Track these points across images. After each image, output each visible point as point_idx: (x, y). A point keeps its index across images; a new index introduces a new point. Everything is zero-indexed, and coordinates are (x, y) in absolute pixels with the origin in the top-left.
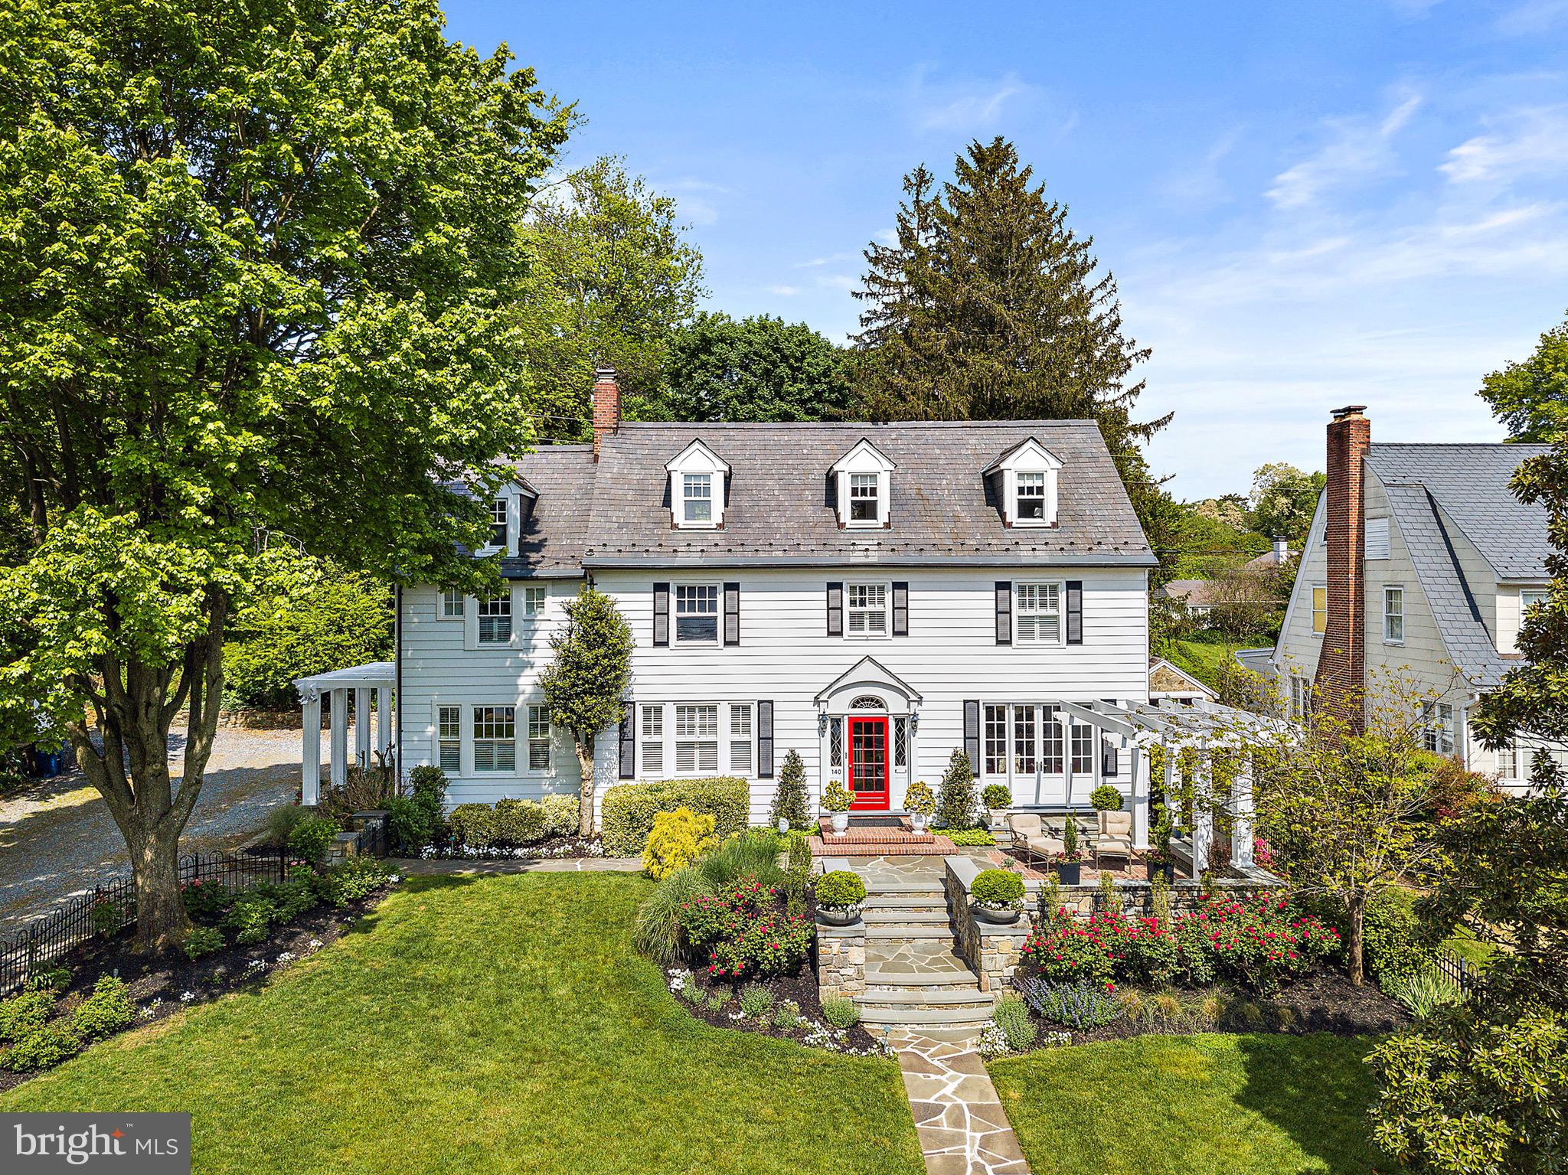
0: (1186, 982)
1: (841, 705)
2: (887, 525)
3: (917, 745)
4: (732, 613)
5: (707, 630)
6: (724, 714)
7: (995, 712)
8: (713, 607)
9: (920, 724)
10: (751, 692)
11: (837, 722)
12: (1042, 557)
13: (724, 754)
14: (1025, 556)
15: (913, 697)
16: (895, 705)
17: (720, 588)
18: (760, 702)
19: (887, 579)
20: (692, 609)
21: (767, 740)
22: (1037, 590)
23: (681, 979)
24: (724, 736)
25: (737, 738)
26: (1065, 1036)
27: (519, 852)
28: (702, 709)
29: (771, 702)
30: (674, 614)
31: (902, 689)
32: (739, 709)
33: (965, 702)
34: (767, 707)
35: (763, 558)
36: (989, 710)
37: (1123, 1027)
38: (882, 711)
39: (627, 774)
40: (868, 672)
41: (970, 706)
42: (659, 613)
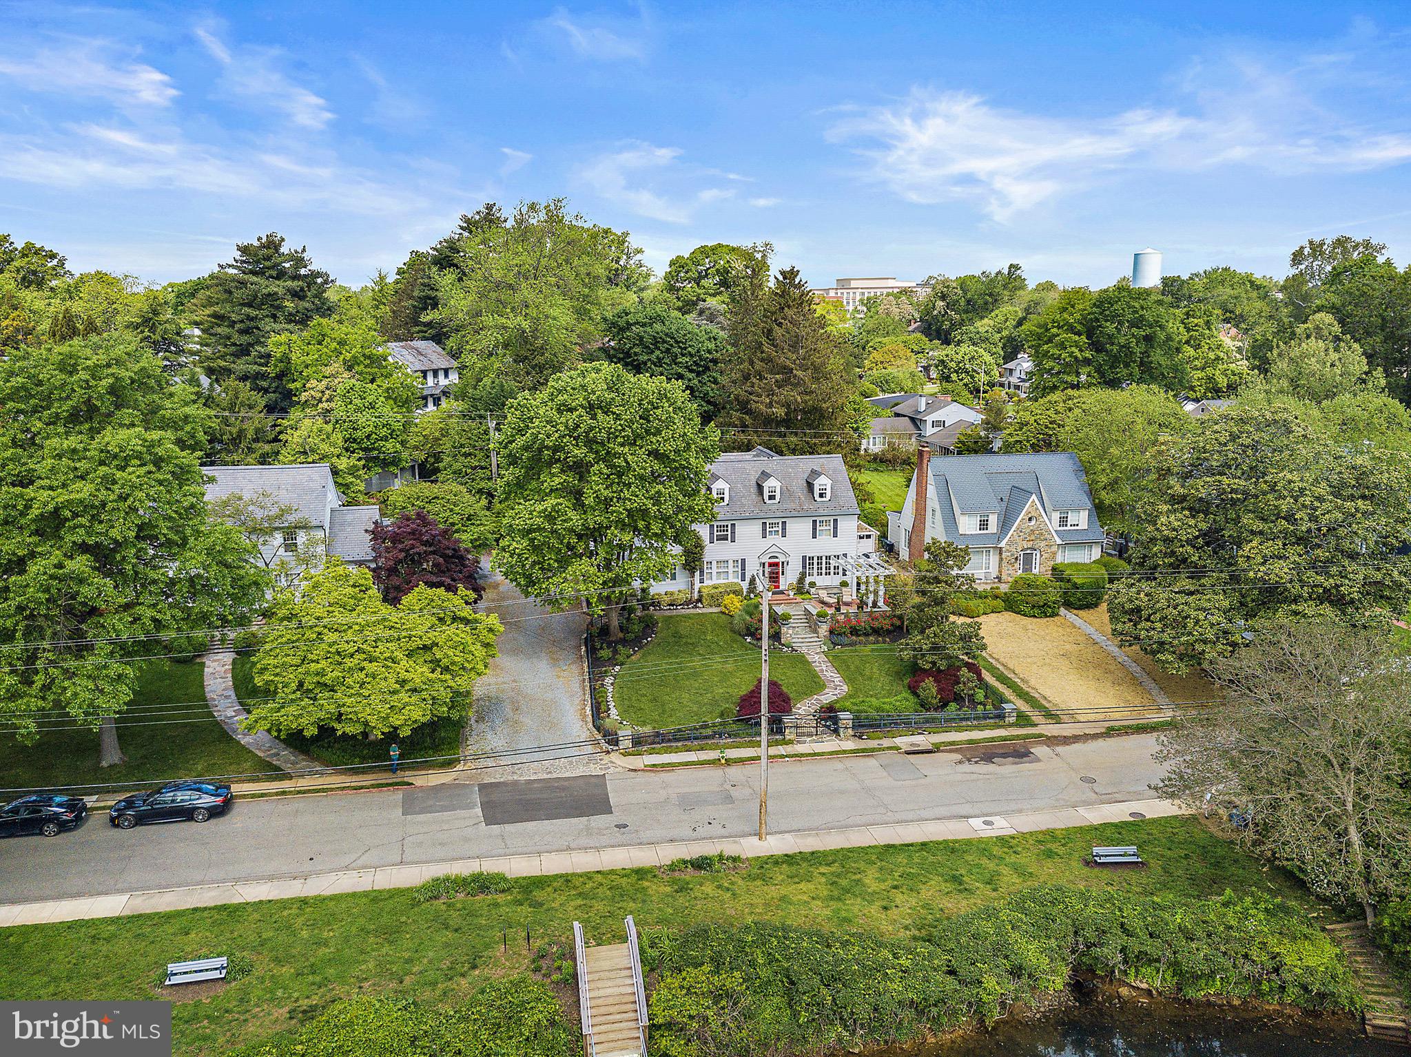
0: (867, 635)
1: (766, 560)
2: (779, 503)
3: (788, 569)
4: (733, 533)
5: (725, 538)
6: (731, 563)
8: (728, 531)
9: (789, 564)
10: (739, 557)
11: (765, 564)
12: (826, 512)
13: (731, 575)
14: (821, 512)
15: (787, 556)
16: (781, 559)
17: (730, 525)
18: (741, 559)
19: (780, 521)
20: (721, 532)
21: (743, 569)
22: (825, 521)
23: (749, 639)
24: (731, 569)
25: (735, 570)
26: (839, 647)
28: (725, 562)
29: (745, 559)
30: (715, 533)
31: (785, 553)
32: (736, 561)
33: (803, 556)
34: (743, 561)
35: (743, 516)
36: (810, 558)
37: (851, 645)
38: (778, 560)
39: (702, 581)
40: (774, 549)
41: (804, 558)
42: (712, 533)
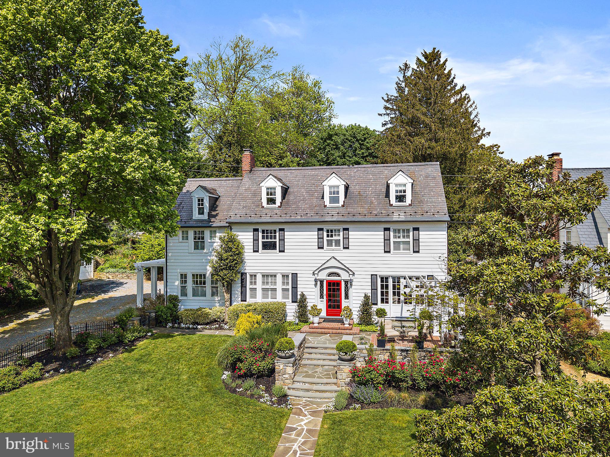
0: (415, 388)
1: (323, 276)
2: (343, 206)
3: (353, 292)
4: (282, 240)
5: (273, 246)
6: (279, 278)
7: (385, 279)
8: (275, 237)
9: (353, 284)
10: (289, 271)
11: (322, 282)
12: (402, 218)
13: (279, 293)
14: (395, 218)
15: (351, 273)
16: (344, 276)
17: (278, 230)
18: (292, 274)
19: (341, 227)
20: (267, 238)
21: (295, 288)
22: (401, 231)
23: (226, 375)
24: (280, 287)
25: (284, 287)
26: (358, 406)
27: (199, 327)
28: (271, 276)
29: (297, 274)
30: (260, 240)
31: (347, 270)
32: (285, 276)
33: (372, 275)
34: (295, 276)
35: (293, 219)
36: (382, 279)
37: (384, 404)
38: (339, 278)
39: (244, 300)
40: (333, 263)
41: (373, 277)
42: (256, 240)
